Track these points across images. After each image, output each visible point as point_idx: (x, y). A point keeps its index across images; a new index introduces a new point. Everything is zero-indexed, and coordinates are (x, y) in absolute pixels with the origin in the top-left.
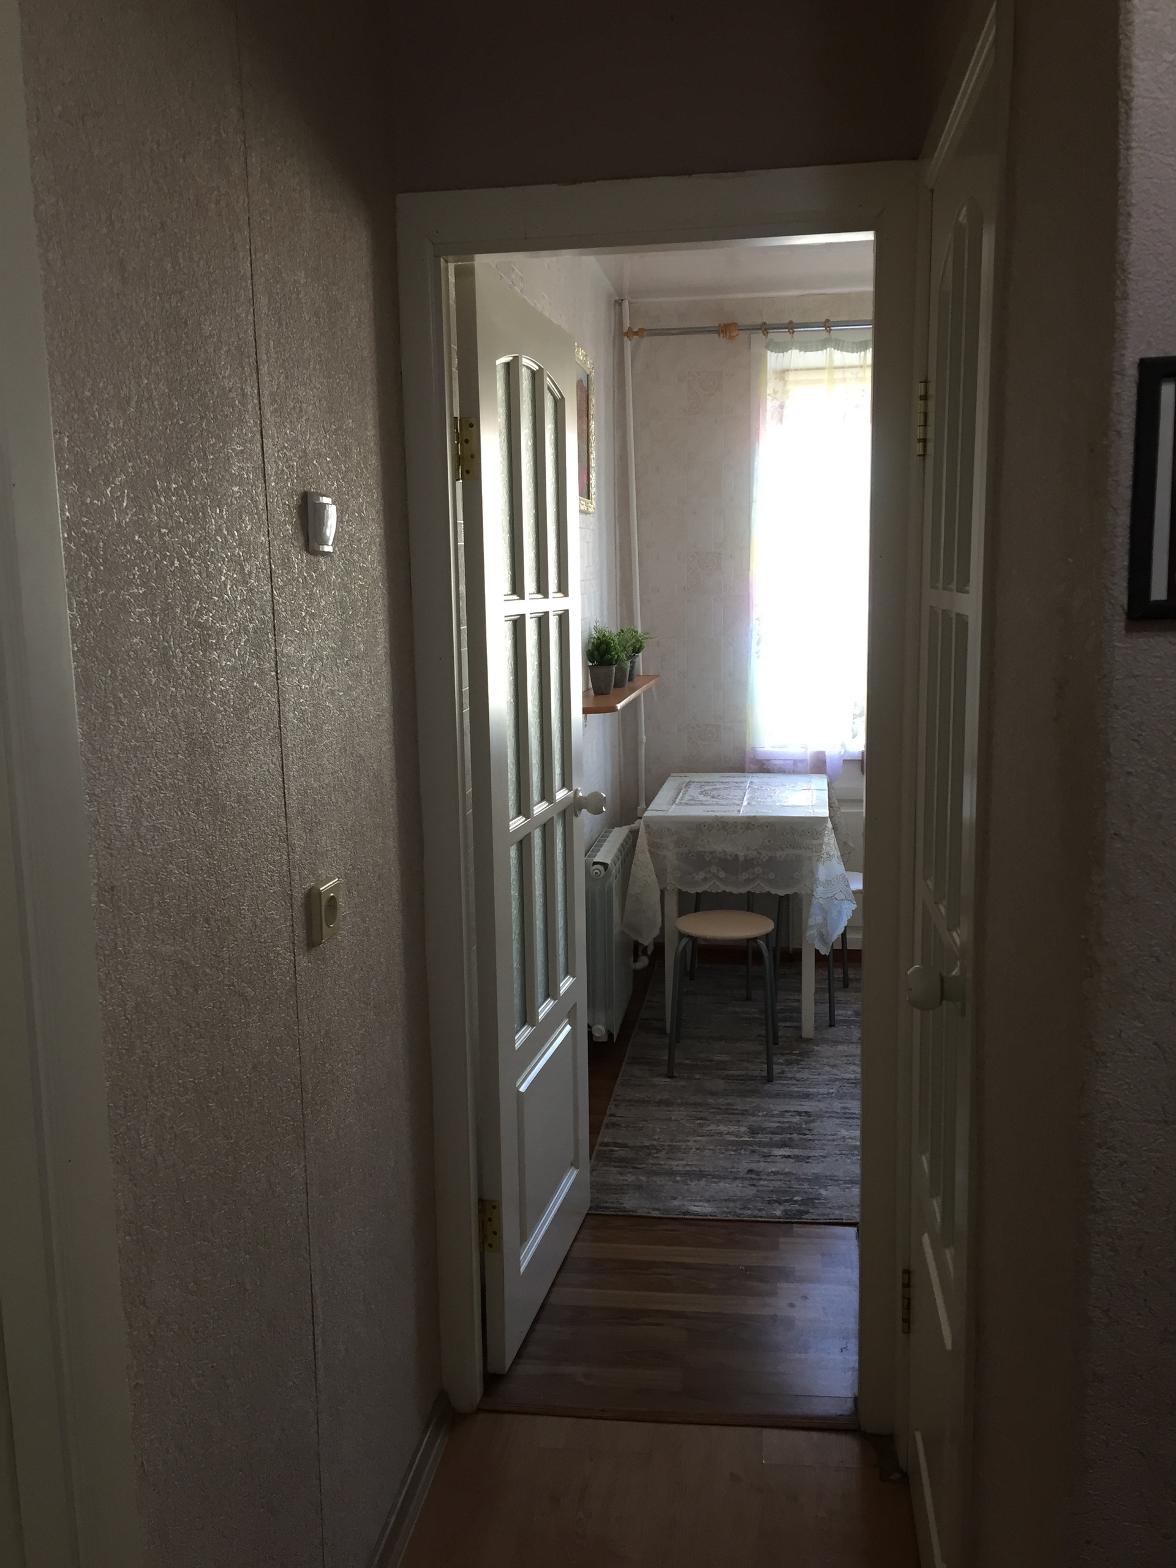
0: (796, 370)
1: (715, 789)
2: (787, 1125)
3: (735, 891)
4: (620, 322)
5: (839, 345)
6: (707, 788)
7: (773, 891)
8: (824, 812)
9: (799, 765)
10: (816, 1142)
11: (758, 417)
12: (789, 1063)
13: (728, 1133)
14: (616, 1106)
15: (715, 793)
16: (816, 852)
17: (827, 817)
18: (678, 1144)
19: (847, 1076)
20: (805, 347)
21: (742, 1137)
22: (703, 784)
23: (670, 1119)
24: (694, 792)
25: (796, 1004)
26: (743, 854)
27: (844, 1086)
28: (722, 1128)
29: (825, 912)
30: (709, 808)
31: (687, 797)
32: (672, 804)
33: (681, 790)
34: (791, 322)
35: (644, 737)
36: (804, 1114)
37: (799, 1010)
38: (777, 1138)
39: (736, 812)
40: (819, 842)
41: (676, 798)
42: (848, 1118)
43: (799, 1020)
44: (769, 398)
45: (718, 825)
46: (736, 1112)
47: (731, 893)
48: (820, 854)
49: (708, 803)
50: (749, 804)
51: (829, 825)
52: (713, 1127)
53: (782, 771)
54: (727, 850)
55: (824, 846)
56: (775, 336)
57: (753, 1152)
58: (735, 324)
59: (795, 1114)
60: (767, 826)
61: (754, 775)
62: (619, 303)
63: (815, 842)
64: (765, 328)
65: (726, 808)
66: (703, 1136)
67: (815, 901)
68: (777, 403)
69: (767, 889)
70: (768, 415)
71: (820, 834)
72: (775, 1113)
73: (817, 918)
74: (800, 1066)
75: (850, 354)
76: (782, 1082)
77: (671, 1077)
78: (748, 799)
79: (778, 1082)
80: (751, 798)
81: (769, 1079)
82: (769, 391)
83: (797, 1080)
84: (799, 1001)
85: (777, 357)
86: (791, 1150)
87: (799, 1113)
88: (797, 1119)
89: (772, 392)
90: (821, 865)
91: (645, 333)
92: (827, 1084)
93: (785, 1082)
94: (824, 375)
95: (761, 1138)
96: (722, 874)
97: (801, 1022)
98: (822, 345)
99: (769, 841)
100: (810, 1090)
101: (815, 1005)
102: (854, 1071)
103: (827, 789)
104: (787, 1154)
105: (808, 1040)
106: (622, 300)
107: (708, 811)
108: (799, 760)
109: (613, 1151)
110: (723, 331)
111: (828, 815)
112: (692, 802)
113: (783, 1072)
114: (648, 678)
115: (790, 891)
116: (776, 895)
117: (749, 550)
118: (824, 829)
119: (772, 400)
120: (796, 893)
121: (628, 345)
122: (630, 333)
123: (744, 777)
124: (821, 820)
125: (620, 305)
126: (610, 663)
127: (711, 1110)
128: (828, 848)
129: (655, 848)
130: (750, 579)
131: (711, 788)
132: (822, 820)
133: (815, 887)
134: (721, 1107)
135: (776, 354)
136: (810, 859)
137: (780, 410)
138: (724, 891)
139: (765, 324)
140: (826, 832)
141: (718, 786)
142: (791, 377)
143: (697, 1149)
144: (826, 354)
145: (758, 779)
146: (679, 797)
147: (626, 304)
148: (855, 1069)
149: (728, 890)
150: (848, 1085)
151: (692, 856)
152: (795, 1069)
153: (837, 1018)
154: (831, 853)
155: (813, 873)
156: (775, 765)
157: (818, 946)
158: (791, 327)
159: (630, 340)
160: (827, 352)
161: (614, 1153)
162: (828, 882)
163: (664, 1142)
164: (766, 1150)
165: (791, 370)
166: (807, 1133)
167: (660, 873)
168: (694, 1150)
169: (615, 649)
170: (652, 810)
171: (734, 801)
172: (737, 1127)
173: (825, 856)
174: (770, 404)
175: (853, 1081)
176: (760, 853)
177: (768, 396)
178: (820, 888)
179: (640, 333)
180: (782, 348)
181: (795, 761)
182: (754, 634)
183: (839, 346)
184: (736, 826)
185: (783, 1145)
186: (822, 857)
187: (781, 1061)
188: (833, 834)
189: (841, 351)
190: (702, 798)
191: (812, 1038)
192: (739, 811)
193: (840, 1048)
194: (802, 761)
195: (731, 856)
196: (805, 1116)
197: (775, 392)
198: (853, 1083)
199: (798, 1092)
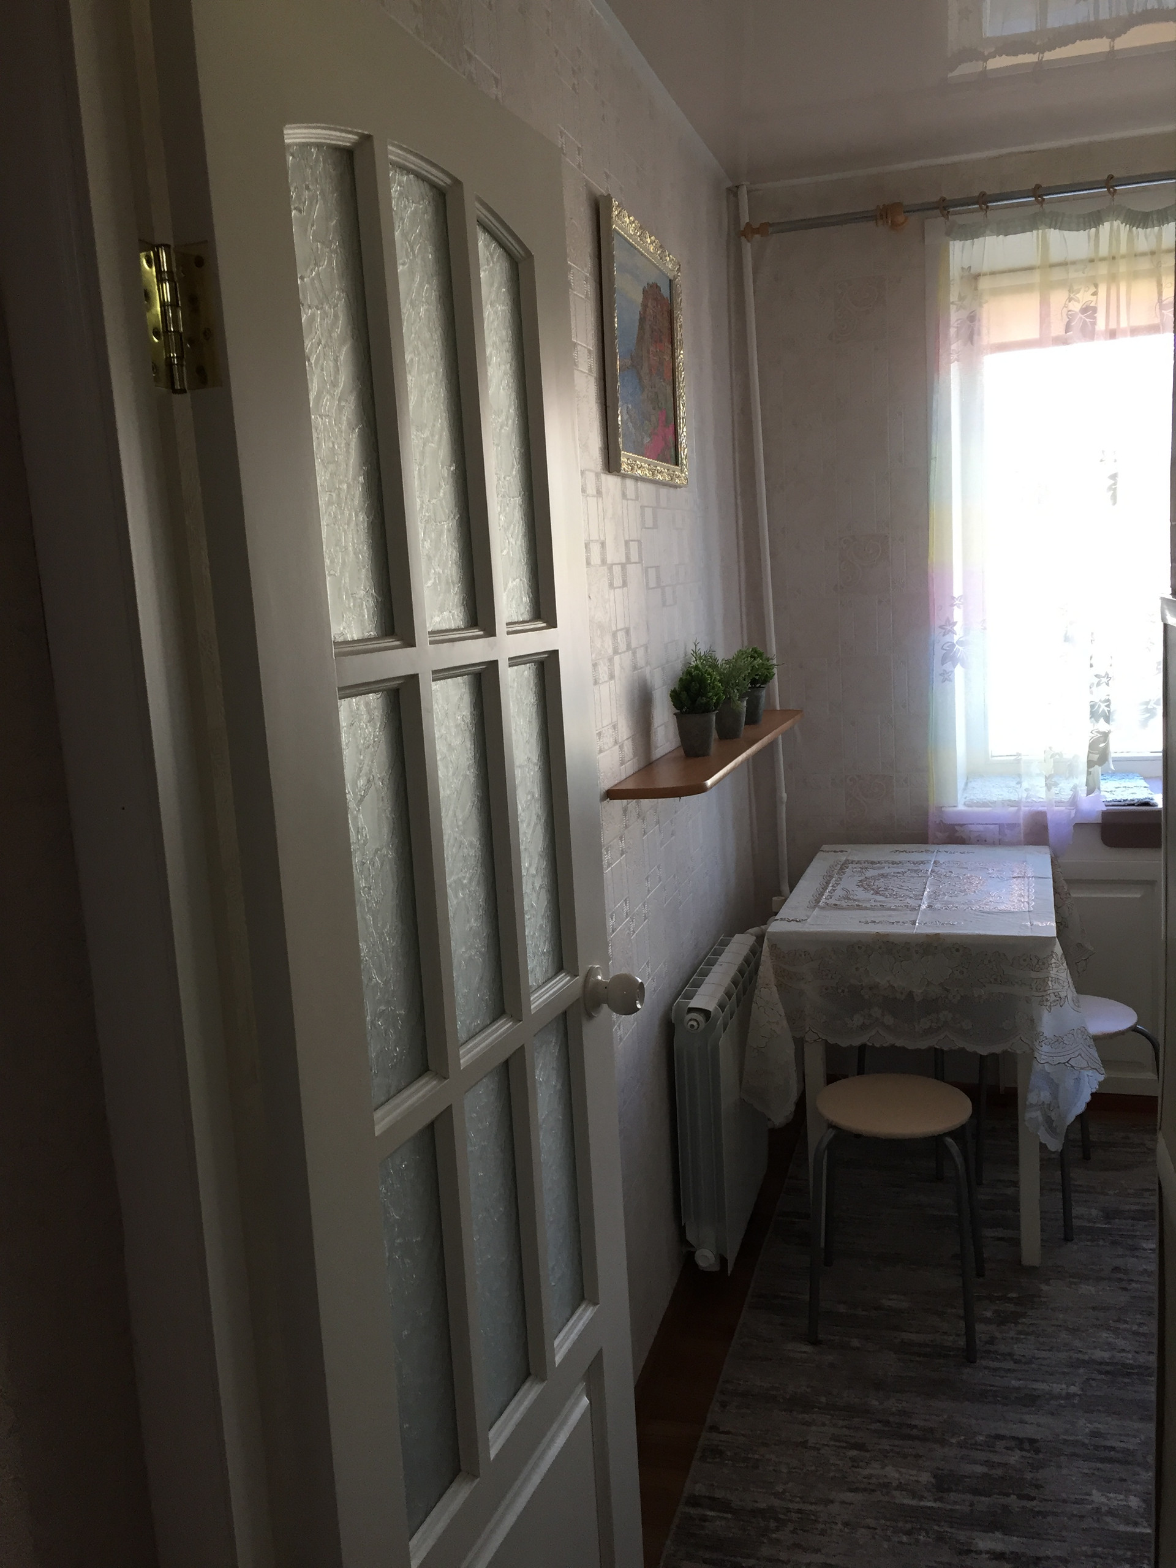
0: (993, 273)
1: (882, 876)
2: (999, 1472)
3: (911, 1046)
4: (736, 218)
5: (1058, 222)
6: (870, 873)
7: (971, 1048)
8: (1047, 927)
9: (1007, 831)
10: (1050, 1519)
11: (937, 337)
12: (1002, 1320)
13: (900, 1487)
14: (724, 1405)
15: (880, 883)
16: (1038, 990)
17: (1055, 937)
18: (813, 1508)
19: (1099, 1355)
20: (1006, 229)
21: (921, 1498)
22: (866, 865)
23: (804, 1444)
24: (849, 881)
25: (1010, 1191)
26: (920, 991)
27: (1093, 1379)
28: (892, 1473)
29: (1054, 1087)
30: (870, 915)
31: (839, 892)
32: (814, 908)
33: (831, 877)
34: (983, 194)
35: (785, 795)
36: (1027, 1446)
37: (1014, 1204)
38: (983, 1503)
39: (909, 925)
40: (1041, 975)
41: (822, 894)
42: (1103, 1460)
43: (1017, 1227)
44: (953, 308)
45: (880, 948)
46: (915, 1432)
47: (904, 1048)
48: (1044, 994)
49: (868, 905)
50: (930, 907)
51: (1058, 949)
52: (874, 1469)
53: (981, 841)
54: (895, 985)
55: (1050, 983)
56: (962, 217)
57: (940, 1538)
58: (899, 204)
59: (1013, 1444)
60: (957, 950)
61: (943, 848)
62: (733, 192)
63: (1034, 975)
64: (944, 207)
65: (896, 916)
66: (856, 1490)
67: (1037, 1067)
68: (964, 314)
69: (960, 1043)
70: (953, 331)
71: (1044, 964)
72: (980, 1438)
73: (1042, 1094)
74: (1020, 1327)
75: (1075, 233)
76: (993, 1364)
77: (815, 1342)
78: (929, 897)
79: (984, 1363)
80: (935, 894)
81: (969, 1355)
82: (954, 297)
83: (1016, 1362)
84: (1016, 1184)
85: (963, 247)
86: (1006, 1538)
87: (1020, 1443)
88: (1014, 1458)
89: (957, 299)
90: (1046, 1012)
91: (770, 230)
92: (1064, 1373)
93: (996, 1364)
94: (1036, 277)
95: (955, 1503)
96: (889, 1020)
97: (1019, 1229)
98: (1031, 224)
99: (962, 973)
100: (1036, 1385)
101: (1042, 1195)
102: (1109, 1344)
103: (1051, 876)
104: (999, 1547)
105: (1031, 1271)
106: (737, 187)
107: (867, 923)
108: (1008, 825)
109: (704, 1519)
110: (881, 215)
111: (1055, 935)
112: (844, 903)
113: (992, 1341)
114: (787, 714)
115: (997, 1049)
116: (975, 1053)
117: (928, 529)
118: (1048, 956)
119: (958, 310)
120: (1005, 1052)
121: (748, 249)
122: (749, 231)
123: (927, 851)
124: (1041, 943)
125: (736, 195)
126: (706, 710)
127: (874, 1426)
128: (1056, 986)
129: (785, 981)
130: (930, 570)
131: (875, 873)
132: (1045, 942)
133: (1036, 1044)
134: (891, 1419)
135: (962, 242)
136: (1028, 1000)
137: (968, 323)
138: (893, 1046)
139: (944, 200)
140: (1053, 961)
141: (886, 871)
142: (984, 284)
143: (846, 1524)
144: (1038, 238)
145: (946, 856)
146: (826, 894)
147: (744, 191)
148: (1110, 1340)
149: (899, 1043)
150: (1100, 1377)
151: (843, 991)
152: (1012, 1334)
153: (1076, 1223)
154: (1063, 994)
155: (1032, 1023)
156: (971, 831)
157: (1044, 1137)
158: (983, 200)
159: (749, 241)
160: (1038, 234)
161: (707, 1524)
162: (1058, 1040)
163: (791, 1501)
164: (962, 1535)
165: (985, 275)
166: (1033, 1494)
167: (794, 1017)
168: (840, 1526)
169: (713, 688)
170: (782, 919)
171: (908, 900)
172: (914, 1472)
173: (1052, 998)
174: (955, 316)
175: (1108, 1368)
176: (948, 991)
177: (951, 306)
178: (1045, 1048)
179: (763, 229)
180: (971, 233)
181: (1001, 826)
182: (937, 647)
183: (1056, 224)
184: (908, 950)
185: (994, 1523)
186: (1047, 1000)
187: (989, 1314)
188: (1065, 964)
189: (1060, 229)
190: (861, 894)
191: (1037, 1266)
192: (914, 923)
193: (1087, 1289)
194: (1013, 826)
195: (902, 993)
196: (1028, 1451)
197: (961, 298)
198: (1107, 1373)
199: (1018, 1389)
